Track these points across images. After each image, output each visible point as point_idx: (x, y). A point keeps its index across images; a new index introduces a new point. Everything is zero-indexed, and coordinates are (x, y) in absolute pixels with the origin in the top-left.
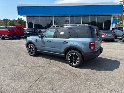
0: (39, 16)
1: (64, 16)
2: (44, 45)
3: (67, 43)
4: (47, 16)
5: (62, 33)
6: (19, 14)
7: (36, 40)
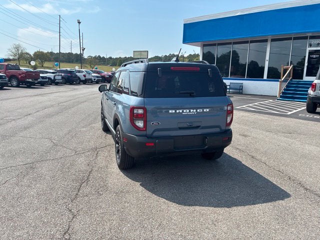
0: (230, 43)
1: (306, 38)
4: (252, 42)
6: (185, 41)
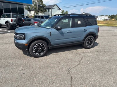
2: (63, 37)
3: (87, 30)
5: (79, 22)
7: (50, 32)
